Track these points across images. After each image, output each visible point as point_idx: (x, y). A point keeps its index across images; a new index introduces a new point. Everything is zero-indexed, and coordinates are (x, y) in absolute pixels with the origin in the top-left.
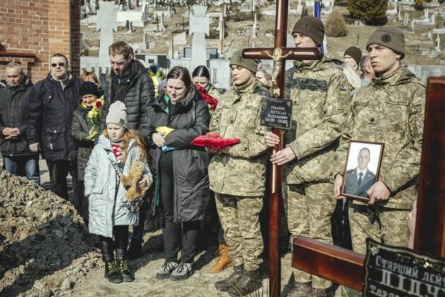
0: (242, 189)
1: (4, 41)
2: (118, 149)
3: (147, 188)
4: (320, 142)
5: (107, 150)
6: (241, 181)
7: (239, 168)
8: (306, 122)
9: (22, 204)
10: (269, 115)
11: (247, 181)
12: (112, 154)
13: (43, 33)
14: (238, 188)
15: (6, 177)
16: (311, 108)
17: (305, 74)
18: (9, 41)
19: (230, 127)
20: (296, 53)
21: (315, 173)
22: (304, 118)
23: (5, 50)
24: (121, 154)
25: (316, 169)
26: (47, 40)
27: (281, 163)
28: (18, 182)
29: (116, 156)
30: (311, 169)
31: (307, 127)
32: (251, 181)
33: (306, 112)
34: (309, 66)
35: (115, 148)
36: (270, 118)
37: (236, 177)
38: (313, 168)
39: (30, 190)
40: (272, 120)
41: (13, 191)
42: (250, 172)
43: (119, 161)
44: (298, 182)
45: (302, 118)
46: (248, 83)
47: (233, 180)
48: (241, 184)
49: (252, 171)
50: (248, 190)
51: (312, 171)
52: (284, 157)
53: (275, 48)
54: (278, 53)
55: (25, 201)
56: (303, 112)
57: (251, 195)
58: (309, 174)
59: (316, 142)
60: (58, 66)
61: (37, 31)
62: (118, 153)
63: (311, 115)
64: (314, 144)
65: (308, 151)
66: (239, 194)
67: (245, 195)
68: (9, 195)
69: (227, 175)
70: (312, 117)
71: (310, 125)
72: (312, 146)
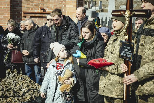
0: (114, 93)
1: (45, 7)
2: (59, 66)
3: (71, 86)
4: (152, 71)
5: (54, 66)
6: (114, 88)
7: (113, 80)
8: (147, 57)
9: (20, 90)
10: (123, 52)
11: (118, 89)
12: (55, 68)
13: (64, 3)
14: (112, 92)
15: (14, 76)
16: (150, 48)
17: (149, 26)
18: (48, 7)
19: (111, 56)
20: (136, 13)
21: (150, 90)
22: (145, 54)
23: (46, 11)
24: (60, 69)
25: (151, 87)
26: (66, 6)
27: (129, 84)
28: (20, 79)
29: (57, 69)
30: (148, 87)
31: (147, 60)
32: (120, 89)
33: (147, 50)
34: (152, 21)
35: (58, 65)
36: (124, 53)
37: (111, 86)
38: (149, 87)
39: (26, 83)
40: (125, 55)
41: (17, 83)
42: (119, 83)
43: (59, 72)
44: (141, 94)
45: (144, 54)
46: (122, 30)
47: (109, 88)
48: (113, 90)
49: (121, 83)
50: (118, 94)
51: (149, 89)
52: (130, 80)
53: (127, 9)
54: (128, 13)
55: (22, 88)
56: (145, 50)
57: (120, 97)
58: (147, 91)
59: (149, 71)
60: (50, 21)
61: (61, 2)
62: (59, 68)
63: (150, 53)
64: (148, 72)
65: (144, 76)
66: (112, 96)
67: (116, 97)
68: (14, 85)
69: (106, 85)
70: (150, 54)
71: (149, 59)
72: (147, 74)
